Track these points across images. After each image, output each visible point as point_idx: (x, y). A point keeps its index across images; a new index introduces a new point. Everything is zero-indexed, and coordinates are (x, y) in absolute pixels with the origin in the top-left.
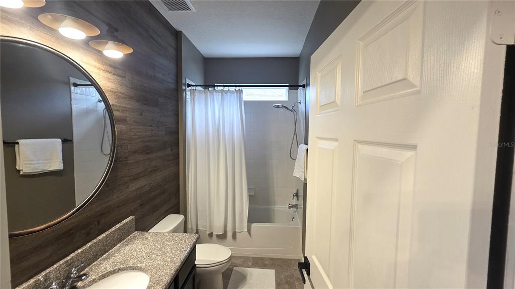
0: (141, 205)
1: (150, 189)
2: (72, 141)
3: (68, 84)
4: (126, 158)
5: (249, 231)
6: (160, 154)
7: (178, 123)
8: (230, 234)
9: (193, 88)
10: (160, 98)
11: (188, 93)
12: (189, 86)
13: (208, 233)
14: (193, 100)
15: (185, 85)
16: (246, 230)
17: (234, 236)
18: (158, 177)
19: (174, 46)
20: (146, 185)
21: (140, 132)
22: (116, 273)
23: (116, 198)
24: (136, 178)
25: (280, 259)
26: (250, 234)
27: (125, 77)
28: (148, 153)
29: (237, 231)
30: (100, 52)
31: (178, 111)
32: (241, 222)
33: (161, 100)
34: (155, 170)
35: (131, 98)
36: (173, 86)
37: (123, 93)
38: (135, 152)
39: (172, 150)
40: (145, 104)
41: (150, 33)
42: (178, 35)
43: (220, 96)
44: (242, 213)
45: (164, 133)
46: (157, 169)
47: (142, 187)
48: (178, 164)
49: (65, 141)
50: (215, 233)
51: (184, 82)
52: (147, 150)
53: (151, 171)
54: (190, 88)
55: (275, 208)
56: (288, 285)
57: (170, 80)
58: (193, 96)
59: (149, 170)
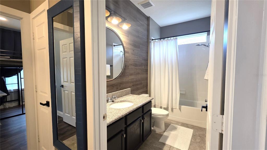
0: (133, 85)
1: (136, 81)
2: (113, 66)
3: (112, 45)
4: (128, 66)
5: (180, 109)
6: (140, 68)
7: (148, 56)
8: (170, 108)
9: (154, 40)
10: (140, 45)
11: (152, 43)
12: (153, 40)
13: (160, 106)
14: (154, 46)
15: (151, 39)
16: (178, 108)
17: (172, 110)
18: (139, 77)
19: (147, 23)
20: (135, 78)
21: (133, 58)
22: (124, 102)
23: (125, 79)
24: (131, 75)
25: (198, 127)
26: (180, 110)
27: (129, 37)
28: (136, 66)
29: (173, 108)
30: (121, 28)
31: (148, 51)
32: (176, 103)
33: (141, 46)
34: (138, 74)
35: (130, 44)
36: (146, 40)
37: (128, 43)
38: (131, 65)
39: (145, 67)
40: (135, 47)
41: (137, 19)
42: (148, 18)
43: (166, 43)
44: (176, 99)
45: (142, 59)
46: (139, 74)
47: (133, 79)
48: (147, 74)
49: (111, 66)
50: (163, 107)
51: (150, 38)
52: (136, 65)
53: (137, 74)
54: (153, 41)
55: (198, 102)
56: (200, 137)
57: (145, 38)
58: (154, 44)
59: (136, 73)
